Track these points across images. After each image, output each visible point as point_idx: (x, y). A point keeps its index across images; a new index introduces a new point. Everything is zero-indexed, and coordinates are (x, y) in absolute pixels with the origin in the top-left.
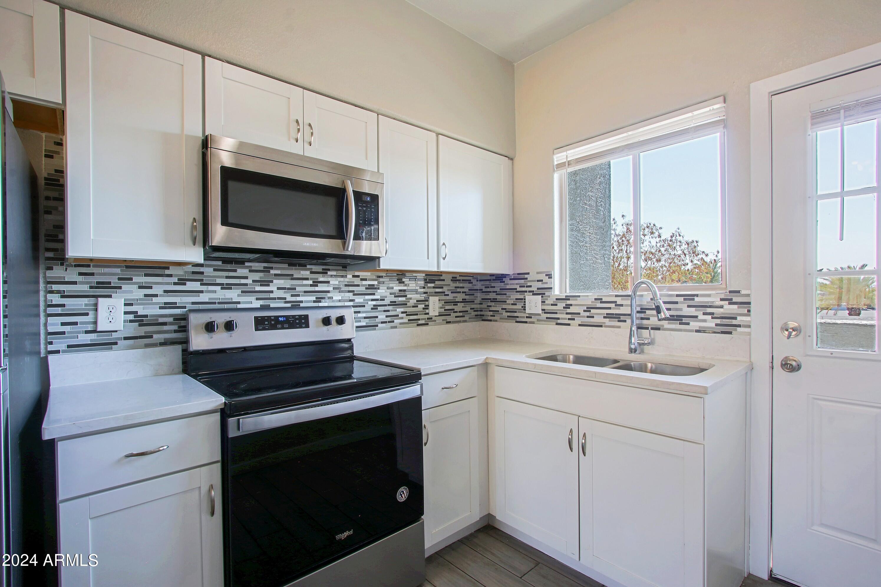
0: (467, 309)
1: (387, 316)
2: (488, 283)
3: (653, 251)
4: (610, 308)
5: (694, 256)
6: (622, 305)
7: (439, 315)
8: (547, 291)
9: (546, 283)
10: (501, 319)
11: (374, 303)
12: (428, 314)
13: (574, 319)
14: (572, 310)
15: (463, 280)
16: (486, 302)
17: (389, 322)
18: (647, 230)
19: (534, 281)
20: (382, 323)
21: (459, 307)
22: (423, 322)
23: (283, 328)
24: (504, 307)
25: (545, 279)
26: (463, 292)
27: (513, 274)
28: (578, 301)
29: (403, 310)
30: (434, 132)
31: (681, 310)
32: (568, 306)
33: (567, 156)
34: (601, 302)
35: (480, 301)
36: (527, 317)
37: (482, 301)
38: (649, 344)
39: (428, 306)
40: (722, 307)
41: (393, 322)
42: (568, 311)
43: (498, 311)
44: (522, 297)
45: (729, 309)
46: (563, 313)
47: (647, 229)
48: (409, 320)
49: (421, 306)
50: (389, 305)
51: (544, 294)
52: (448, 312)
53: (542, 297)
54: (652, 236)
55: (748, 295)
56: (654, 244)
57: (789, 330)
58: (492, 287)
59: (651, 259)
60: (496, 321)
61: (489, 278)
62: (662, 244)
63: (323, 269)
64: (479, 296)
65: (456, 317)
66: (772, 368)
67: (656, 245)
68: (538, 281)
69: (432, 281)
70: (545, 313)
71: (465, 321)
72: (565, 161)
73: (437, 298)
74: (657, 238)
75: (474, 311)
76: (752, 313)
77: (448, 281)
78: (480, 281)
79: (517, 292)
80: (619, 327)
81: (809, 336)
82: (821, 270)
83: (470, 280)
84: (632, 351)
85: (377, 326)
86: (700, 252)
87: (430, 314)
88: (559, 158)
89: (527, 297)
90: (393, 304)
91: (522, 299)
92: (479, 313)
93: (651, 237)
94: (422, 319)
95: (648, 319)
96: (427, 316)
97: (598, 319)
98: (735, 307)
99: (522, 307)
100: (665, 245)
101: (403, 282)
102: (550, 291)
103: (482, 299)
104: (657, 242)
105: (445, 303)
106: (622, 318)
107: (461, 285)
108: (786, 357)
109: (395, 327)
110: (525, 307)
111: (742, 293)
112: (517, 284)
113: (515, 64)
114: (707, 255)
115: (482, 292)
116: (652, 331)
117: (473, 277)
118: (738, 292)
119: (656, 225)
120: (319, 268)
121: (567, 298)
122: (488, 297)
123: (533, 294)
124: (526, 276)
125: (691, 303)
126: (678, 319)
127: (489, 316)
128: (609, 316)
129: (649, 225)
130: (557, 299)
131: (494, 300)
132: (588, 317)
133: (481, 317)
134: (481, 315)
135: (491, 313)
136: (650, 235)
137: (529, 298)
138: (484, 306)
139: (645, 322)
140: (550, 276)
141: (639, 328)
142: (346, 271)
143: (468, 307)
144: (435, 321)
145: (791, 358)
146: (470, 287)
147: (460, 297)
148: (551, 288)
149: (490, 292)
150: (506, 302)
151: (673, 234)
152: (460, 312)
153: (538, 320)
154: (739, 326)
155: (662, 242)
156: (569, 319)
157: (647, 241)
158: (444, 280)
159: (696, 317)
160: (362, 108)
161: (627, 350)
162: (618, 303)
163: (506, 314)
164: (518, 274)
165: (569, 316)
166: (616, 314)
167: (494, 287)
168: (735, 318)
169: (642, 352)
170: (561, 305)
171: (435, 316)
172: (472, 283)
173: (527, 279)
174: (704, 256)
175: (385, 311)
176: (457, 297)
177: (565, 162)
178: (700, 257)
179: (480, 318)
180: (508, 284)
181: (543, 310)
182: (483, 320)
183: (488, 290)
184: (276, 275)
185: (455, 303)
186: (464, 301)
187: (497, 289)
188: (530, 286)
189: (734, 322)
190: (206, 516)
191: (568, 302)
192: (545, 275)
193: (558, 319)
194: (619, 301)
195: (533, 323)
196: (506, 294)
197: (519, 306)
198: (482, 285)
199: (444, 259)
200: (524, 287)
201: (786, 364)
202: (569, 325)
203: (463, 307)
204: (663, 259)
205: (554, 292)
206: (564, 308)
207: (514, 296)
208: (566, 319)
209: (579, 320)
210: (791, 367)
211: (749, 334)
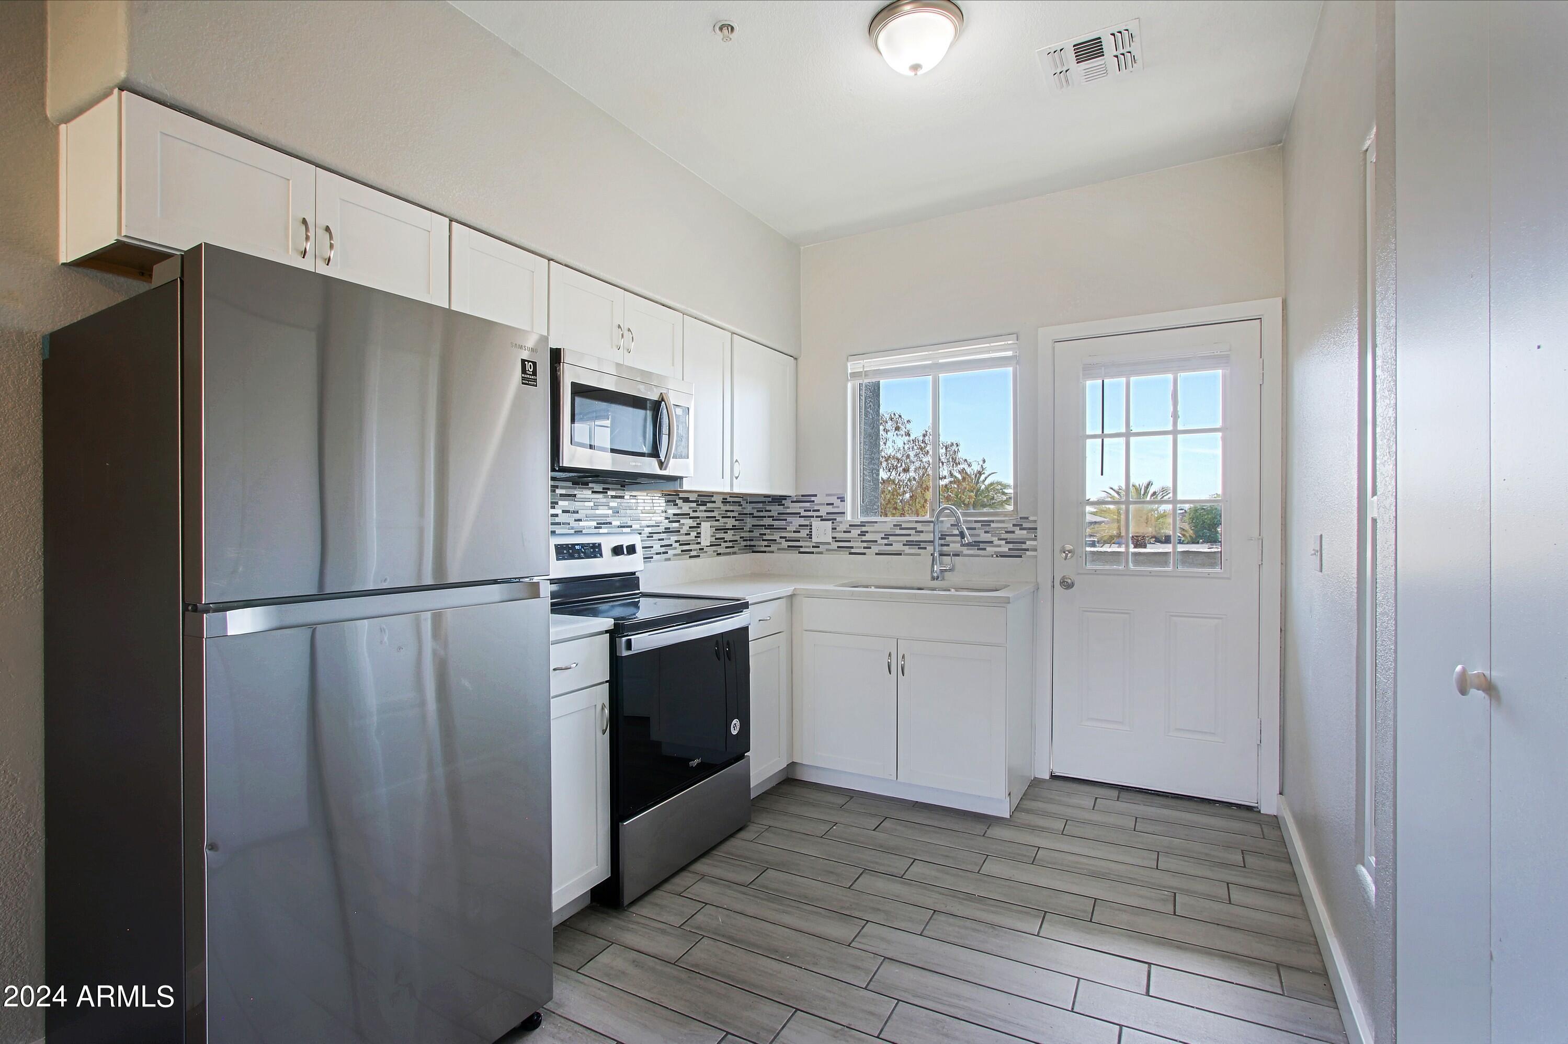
0: (737, 538)
1: (661, 546)
2: (761, 505)
3: (899, 456)
4: (910, 535)
5: (953, 465)
6: (922, 532)
7: (711, 546)
8: (838, 517)
9: (838, 507)
10: (779, 549)
11: (650, 530)
12: (699, 543)
13: (870, 548)
14: (868, 537)
15: (733, 502)
16: (758, 529)
17: (664, 553)
18: (890, 423)
19: (824, 504)
20: (657, 554)
21: (729, 536)
22: (693, 553)
23: (580, 558)
24: (783, 535)
25: (837, 502)
26: (733, 517)
27: (796, 496)
28: (876, 527)
29: (676, 538)
30: (728, 331)
31: (979, 535)
32: (863, 534)
33: (863, 366)
34: (900, 529)
35: (750, 528)
36: (813, 547)
37: (752, 529)
38: (950, 570)
39: (700, 533)
40: (1013, 532)
41: (667, 553)
42: (864, 538)
43: (776, 540)
44: (807, 523)
45: (1020, 534)
46: (858, 541)
47: (891, 421)
48: (682, 551)
49: (694, 534)
50: (663, 532)
51: (835, 519)
52: (718, 542)
53: (833, 523)
54: (897, 432)
55: (1035, 521)
56: (901, 445)
57: (1066, 552)
58: (766, 511)
59: (896, 468)
60: (773, 552)
61: (764, 499)
62: (912, 445)
63: (604, 489)
64: (750, 522)
65: (726, 547)
66: (1054, 587)
67: (904, 448)
68: (828, 504)
69: (704, 504)
70: (836, 541)
71: (734, 553)
72: (862, 370)
73: (708, 524)
74: (904, 436)
75: (744, 540)
76: (1038, 537)
77: (719, 504)
78: (750, 503)
79: (800, 517)
80: (919, 555)
81: (1080, 557)
82: (1088, 500)
83: (740, 502)
84: (933, 578)
85: (652, 558)
86: (961, 460)
87: (702, 544)
88: (852, 366)
89: (814, 524)
90: (668, 531)
91: (807, 526)
92: (749, 543)
93: (895, 433)
94: (695, 550)
95: (948, 545)
96: (698, 547)
97: (897, 547)
98: (1025, 532)
99: (807, 535)
100: (915, 448)
101: (677, 505)
102: (842, 517)
103: (753, 526)
104: (904, 444)
105: (716, 530)
106: (923, 545)
107: (731, 508)
108: (1064, 576)
109: (669, 559)
110: (811, 535)
111: (1031, 519)
112: (800, 508)
113: (802, 248)
114: (969, 465)
115: (753, 517)
116: (953, 557)
117: (742, 498)
118: (1027, 518)
119: (902, 417)
120: (598, 488)
121: (863, 524)
122: (762, 523)
123: (821, 520)
124: (813, 499)
125: (987, 529)
126: (976, 544)
127: (762, 546)
128: (909, 544)
129: (893, 415)
130: (850, 526)
131: (771, 527)
132: (886, 545)
133: (751, 549)
134: (750, 546)
135: (766, 543)
136: (894, 431)
137: (816, 523)
138: (756, 533)
139: (945, 548)
140: (842, 499)
141: (941, 555)
142: (624, 490)
143: (738, 535)
144: (706, 552)
145: (1067, 577)
146: (740, 511)
147: (730, 523)
148: (844, 513)
149: (765, 517)
150: (786, 529)
151: (926, 432)
152: (730, 541)
153: (827, 550)
154: (1027, 550)
155: (912, 442)
156: (864, 548)
157: (891, 440)
158: (714, 502)
159: (992, 542)
160: (670, 308)
161: (930, 578)
162: (918, 530)
163: (785, 544)
164: (802, 496)
165: (865, 545)
166: (916, 541)
167: (770, 511)
168: (1025, 543)
169: (943, 579)
170: (855, 532)
171: (707, 546)
172: (741, 505)
173: (813, 501)
174: (965, 466)
175: (659, 540)
176: (727, 523)
177: (862, 372)
178: (960, 467)
179: (749, 549)
180: (789, 508)
181: (833, 538)
182: (754, 552)
183: (761, 514)
184: (561, 495)
185: (725, 530)
186: (734, 528)
187: (775, 514)
188: (818, 511)
189: (1024, 546)
190: (599, 733)
191: (864, 529)
192: (836, 497)
193: (852, 547)
194: (920, 527)
195: (821, 553)
196: (786, 520)
197: (804, 533)
198: (753, 508)
199: (737, 478)
200: (810, 511)
201: (1064, 582)
202: (864, 554)
203: (733, 535)
204: (912, 468)
205: (847, 518)
206: (859, 535)
207: (796, 522)
208: (860, 548)
209: (875, 549)
210: (1067, 585)
211: (1036, 557)
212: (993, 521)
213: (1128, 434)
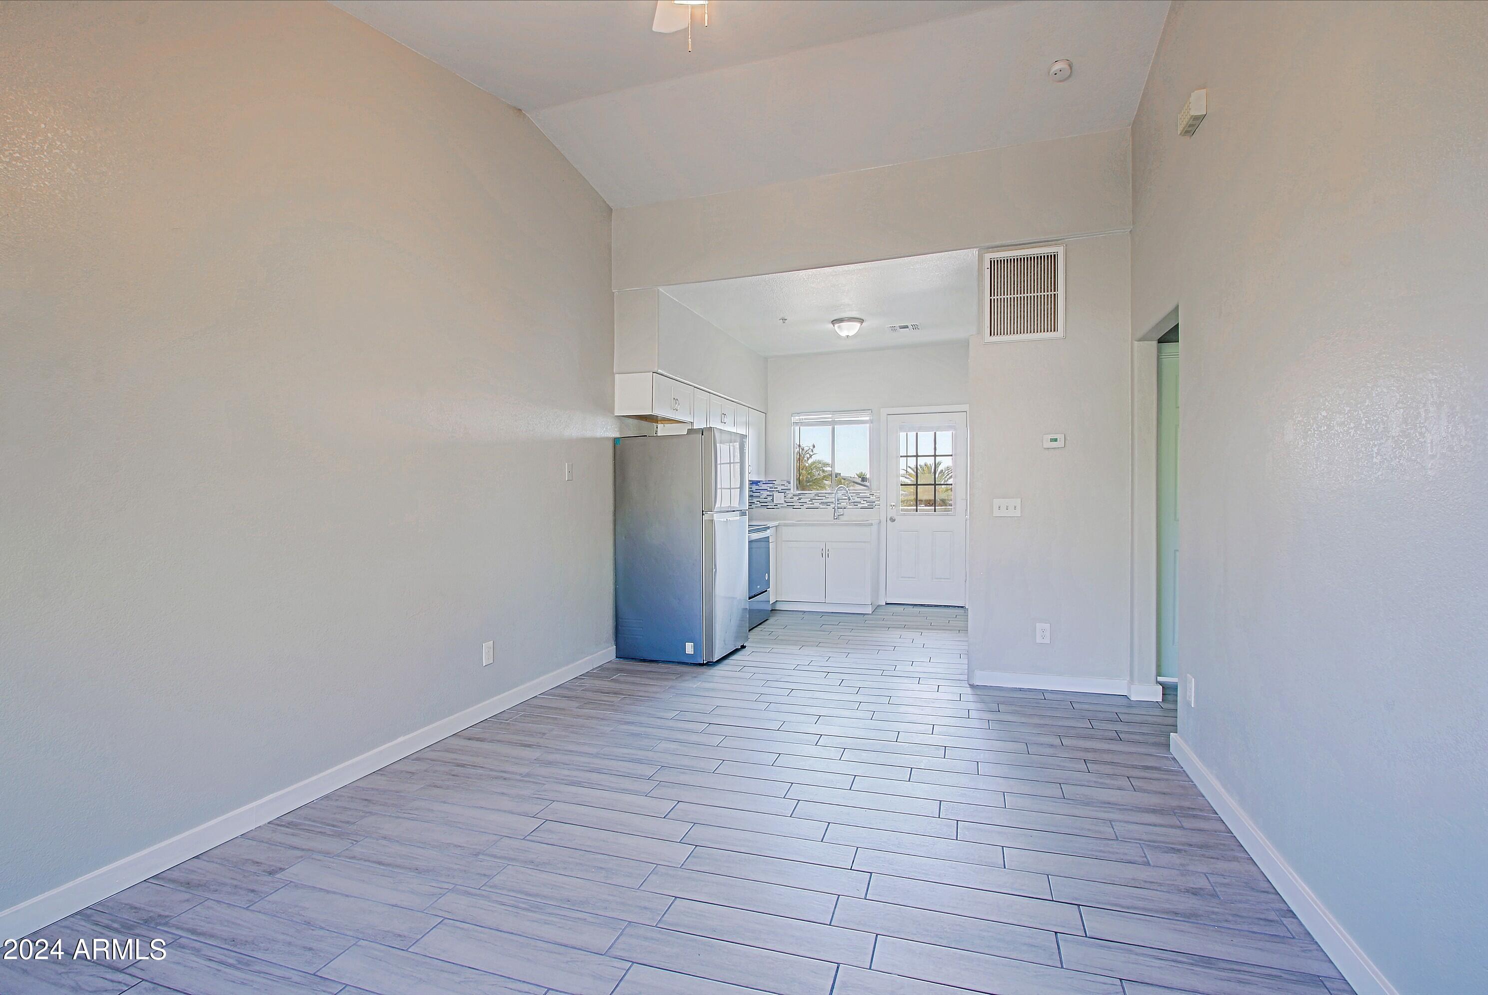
4: (822, 499)
6: (828, 498)
8: (787, 491)
9: (787, 486)
13: (803, 506)
14: (802, 500)
19: (779, 485)
24: (759, 500)
25: (786, 484)
27: (765, 481)
28: (806, 496)
31: (855, 499)
32: (800, 499)
34: (818, 497)
36: (774, 506)
38: (843, 515)
40: (870, 498)
42: (800, 501)
43: (755, 503)
46: (797, 503)
53: (784, 494)
57: (892, 506)
60: (753, 508)
66: (887, 521)
68: (781, 485)
70: (786, 503)
72: (799, 421)
76: (880, 500)
79: (767, 491)
80: (828, 508)
84: (835, 519)
89: (774, 494)
91: (771, 495)
95: (841, 504)
97: (816, 505)
98: (874, 498)
99: (771, 500)
106: (828, 504)
108: (891, 517)
110: (773, 500)
112: (768, 487)
113: (769, 361)
116: (843, 510)
121: (800, 494)
123: (779, 493)
124: (774, 482)
125: (858, 496)
126: (853, 504)
128: (822, 503)
130: (793, 495)
132: (811, 504)
137: (776, 494)
140: (789, 482)
141: (838, 508)
148: (790, 489)
150: (760, 497)
153: (783, 507)
154: (876, 505)
156: (800, 506)
159: (861, 502)
163: (759, 505)
164: (769, 481)
165: (801, 504)
166: (826, 502)
168: (874, 503)
169: (840, 520)
170: (796, 498)
173: (774, 484)
180: (761, 487)
181: (784, 501)
188: (777, 488)
191: (800, 497)
192: (786, 481)
193: (794, 506)
194: (827, 496)
195: (778, 509)
196: (759, 492)
197: (769, 499)
200: (773, 488)
201: (891, 519)
202: (800, 509)
205: (791, 492)
207: (765, 493)
208: (798, 506)
209: (806, 506)
210: (893, 520)
211: (879, 508)
212: (861, 493)
213: (917, 456)
